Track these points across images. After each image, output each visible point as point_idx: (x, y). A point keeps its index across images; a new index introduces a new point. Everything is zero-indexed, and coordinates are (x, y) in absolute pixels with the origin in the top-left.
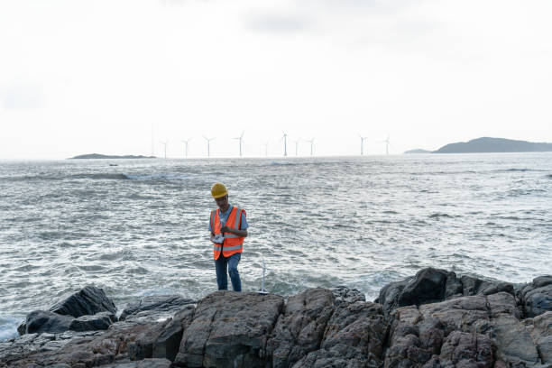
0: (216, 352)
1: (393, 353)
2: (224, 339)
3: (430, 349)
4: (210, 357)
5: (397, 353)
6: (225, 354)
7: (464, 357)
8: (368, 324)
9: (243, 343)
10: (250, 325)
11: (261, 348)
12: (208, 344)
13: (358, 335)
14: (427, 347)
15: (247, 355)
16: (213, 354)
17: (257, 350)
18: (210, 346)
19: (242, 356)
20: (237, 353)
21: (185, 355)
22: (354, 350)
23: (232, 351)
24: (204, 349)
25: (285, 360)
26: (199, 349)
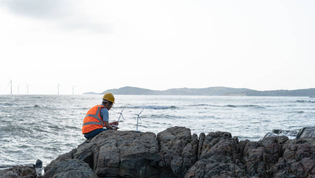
0: (129, 165)
1: (253, 158)
2: (134, 156)
3: (275, 155)
4: (124, 168)
5: (256, 158)
6: (135, 166)
7: (304, 157)
8: (229, 143)
9: (148, 158)
10: (146, 147)
11: (161, 160)
12: (122, 160)
13: (225, 149)
14: (273, 154)
15: (148, 167)
16: (127, 166)
17: (157, 163)
18: (123, 161)
19: (145, 167)
20: (142, 165)
21: (105, 168)
22: (226, 159)
23: (139, 164)
24: (120, 163)
25: (181, 167)
26: (116, 163)
